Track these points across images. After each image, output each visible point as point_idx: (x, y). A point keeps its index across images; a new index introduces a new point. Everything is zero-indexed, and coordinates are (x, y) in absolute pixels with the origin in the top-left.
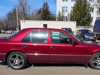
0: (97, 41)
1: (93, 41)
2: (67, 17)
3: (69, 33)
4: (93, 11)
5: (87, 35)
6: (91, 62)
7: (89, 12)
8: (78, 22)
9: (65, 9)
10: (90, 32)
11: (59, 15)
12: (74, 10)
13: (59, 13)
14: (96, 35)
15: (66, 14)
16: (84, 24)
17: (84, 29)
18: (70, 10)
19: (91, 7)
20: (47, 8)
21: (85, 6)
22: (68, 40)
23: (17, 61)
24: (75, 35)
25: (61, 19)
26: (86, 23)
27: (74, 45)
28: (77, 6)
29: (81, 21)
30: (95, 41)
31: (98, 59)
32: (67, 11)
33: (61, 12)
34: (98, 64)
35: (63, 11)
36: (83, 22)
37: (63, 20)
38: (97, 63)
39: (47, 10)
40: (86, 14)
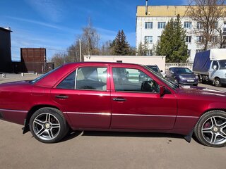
0: (200, 85)
1: (194, 85)
2: (151, 51)
3: (154, 72)
4: (190, 42)
5: (184, 76)
6: (199, 131)
7: (184, 42)
8: (168, 57)
9: (149, 39)
10: (189, 72)
11: (141, 48)
12: (162, 41)
13: (141, 45)
14: (198, 76)
15: (150, 47)
16: (177, 60)
17: (177, 66)
18: (156, 40)
19: (187, 35)
20: (124, 38)
21: (179, 34)
22: (151, 84)
23: (48, 126)
24: (164, 76)
25: (143, 53)
26: (181, 59)
27: (162, 95)
28: (167, 35)
29: (172, 56)
30: (196, 85)
31: (214, 124)
32: (151, 41)
33: (143, 43)
34: (215, 135)
35: (146, 43)
36: (176, 57)
37: (145, 55)
38: (211, 132)
39: (123, 41)
40: (179, 46)
